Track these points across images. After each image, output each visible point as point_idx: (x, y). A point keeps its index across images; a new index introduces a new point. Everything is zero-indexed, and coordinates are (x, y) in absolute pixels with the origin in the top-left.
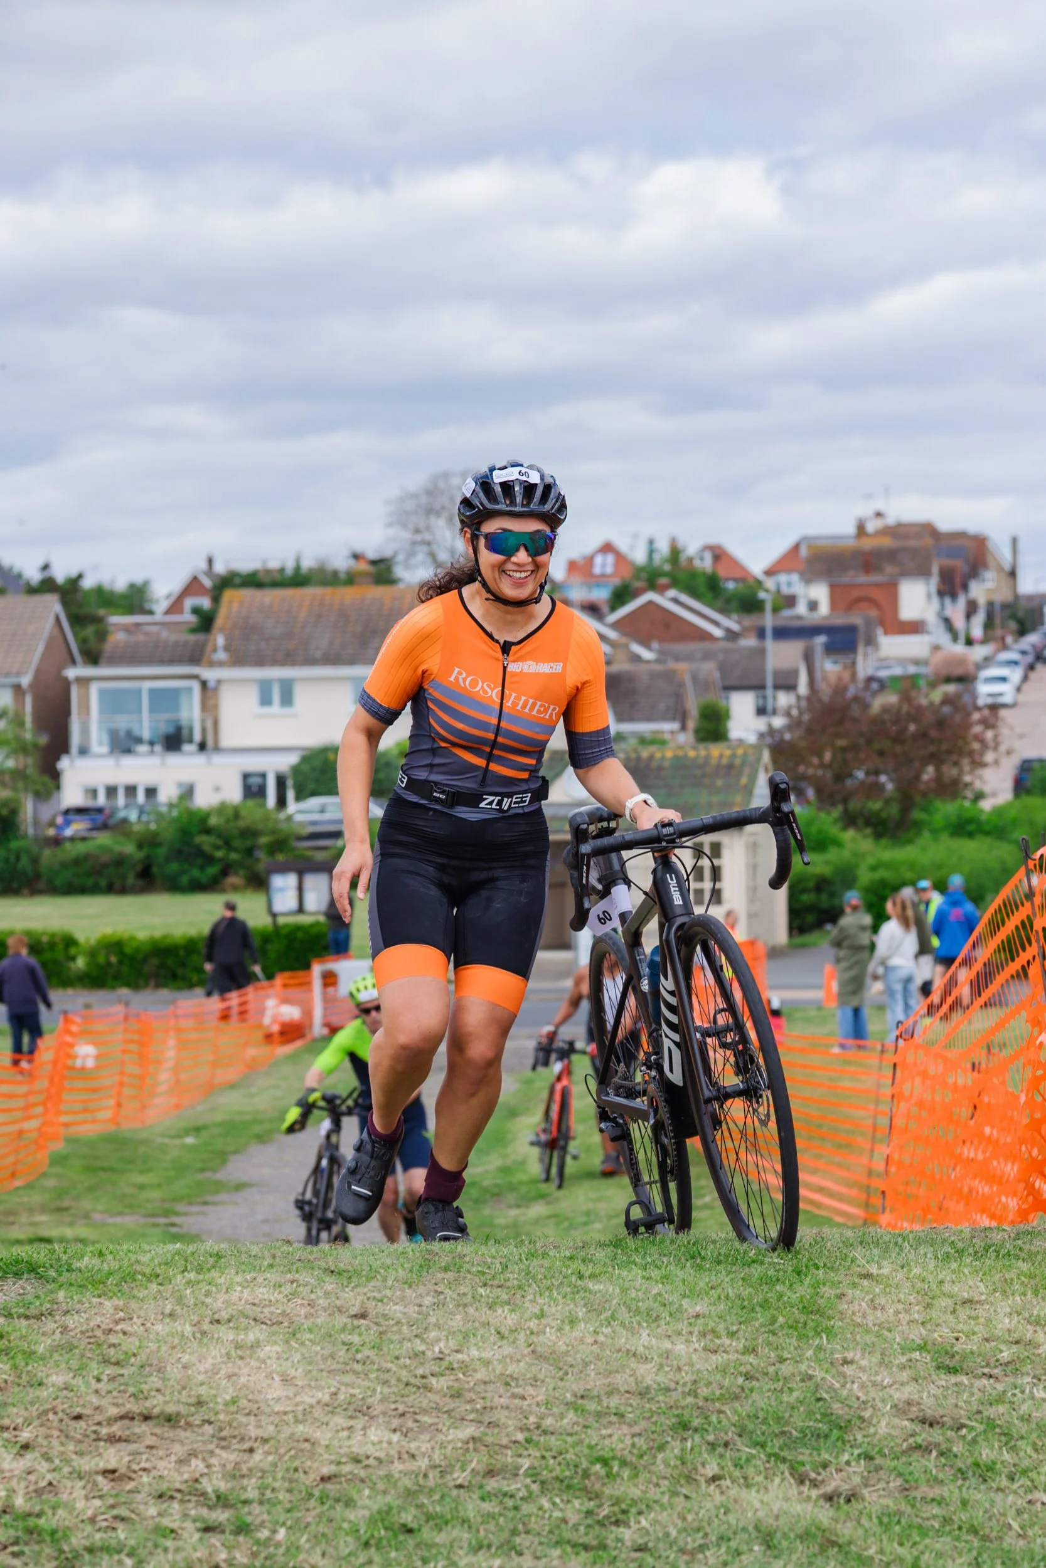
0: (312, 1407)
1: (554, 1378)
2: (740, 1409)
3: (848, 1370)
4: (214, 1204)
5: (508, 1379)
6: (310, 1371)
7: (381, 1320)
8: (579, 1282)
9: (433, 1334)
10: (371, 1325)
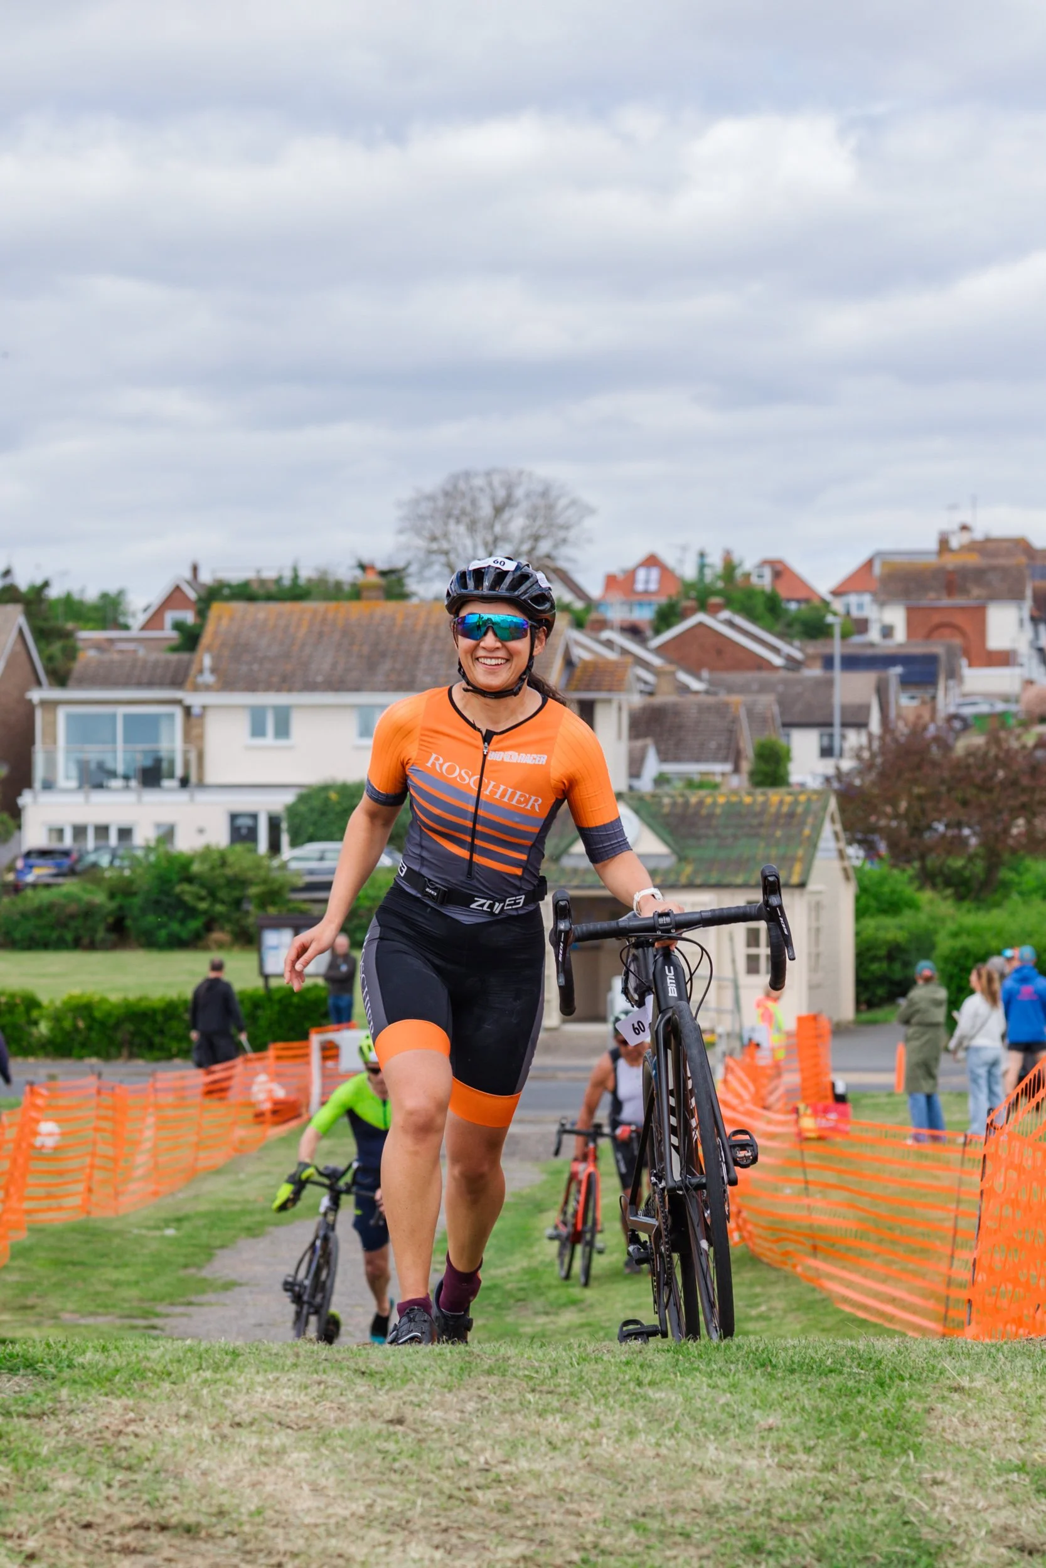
0: (345, 1519)
1: (611, 1492)
2: (818, 1532)
3: (938, 1491)
4: (200, 1305)
5: (562, 1494)
6: (343, 1481)
7: (419, 1426)
8: (638, 1390)
9: (477, 1443)
10: (409, 1431)
